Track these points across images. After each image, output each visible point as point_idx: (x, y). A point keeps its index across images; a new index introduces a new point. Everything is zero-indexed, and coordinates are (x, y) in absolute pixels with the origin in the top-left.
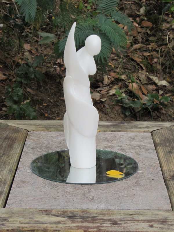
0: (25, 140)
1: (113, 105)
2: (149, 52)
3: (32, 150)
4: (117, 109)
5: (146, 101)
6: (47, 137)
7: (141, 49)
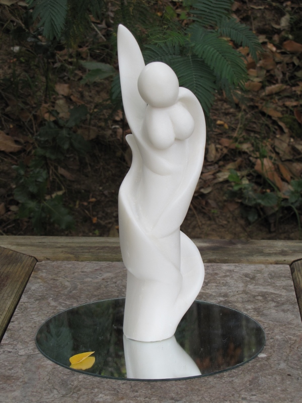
1: (225, 201)
2: (296, 100)
3: (37, 302)
4: (231, 209)
5: (287, 194)
6: (73, 273)
7: (281, 94)
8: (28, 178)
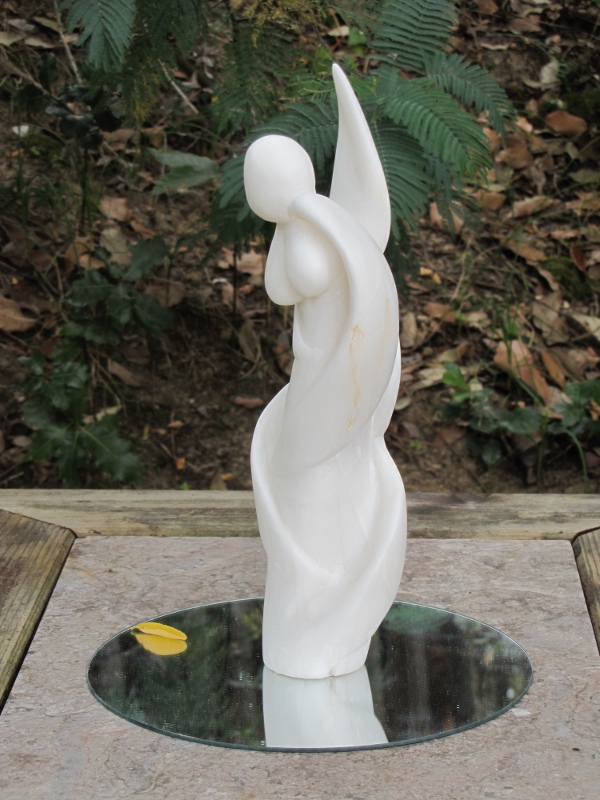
0: (57, 571)
1: (436, 424)
2: (575, 227)
3: (80, 614)
4: (449, 440)
5: (559, 410)
6: (148, 559)
7: (543, 215)
8: (49, 380)
